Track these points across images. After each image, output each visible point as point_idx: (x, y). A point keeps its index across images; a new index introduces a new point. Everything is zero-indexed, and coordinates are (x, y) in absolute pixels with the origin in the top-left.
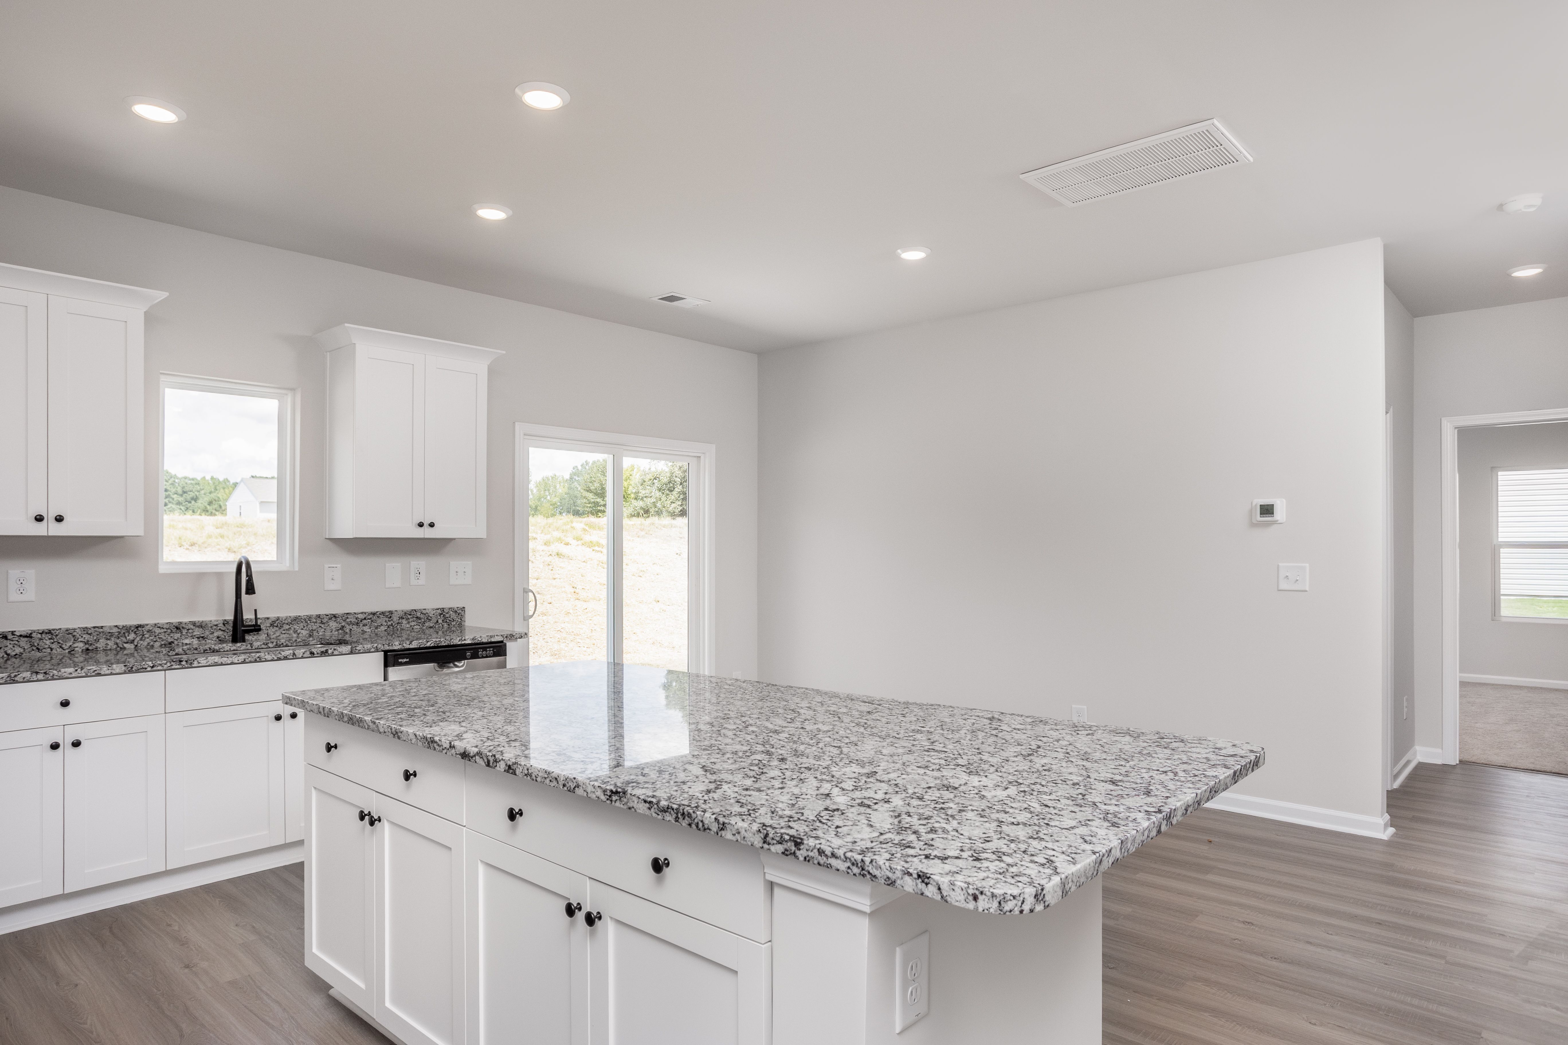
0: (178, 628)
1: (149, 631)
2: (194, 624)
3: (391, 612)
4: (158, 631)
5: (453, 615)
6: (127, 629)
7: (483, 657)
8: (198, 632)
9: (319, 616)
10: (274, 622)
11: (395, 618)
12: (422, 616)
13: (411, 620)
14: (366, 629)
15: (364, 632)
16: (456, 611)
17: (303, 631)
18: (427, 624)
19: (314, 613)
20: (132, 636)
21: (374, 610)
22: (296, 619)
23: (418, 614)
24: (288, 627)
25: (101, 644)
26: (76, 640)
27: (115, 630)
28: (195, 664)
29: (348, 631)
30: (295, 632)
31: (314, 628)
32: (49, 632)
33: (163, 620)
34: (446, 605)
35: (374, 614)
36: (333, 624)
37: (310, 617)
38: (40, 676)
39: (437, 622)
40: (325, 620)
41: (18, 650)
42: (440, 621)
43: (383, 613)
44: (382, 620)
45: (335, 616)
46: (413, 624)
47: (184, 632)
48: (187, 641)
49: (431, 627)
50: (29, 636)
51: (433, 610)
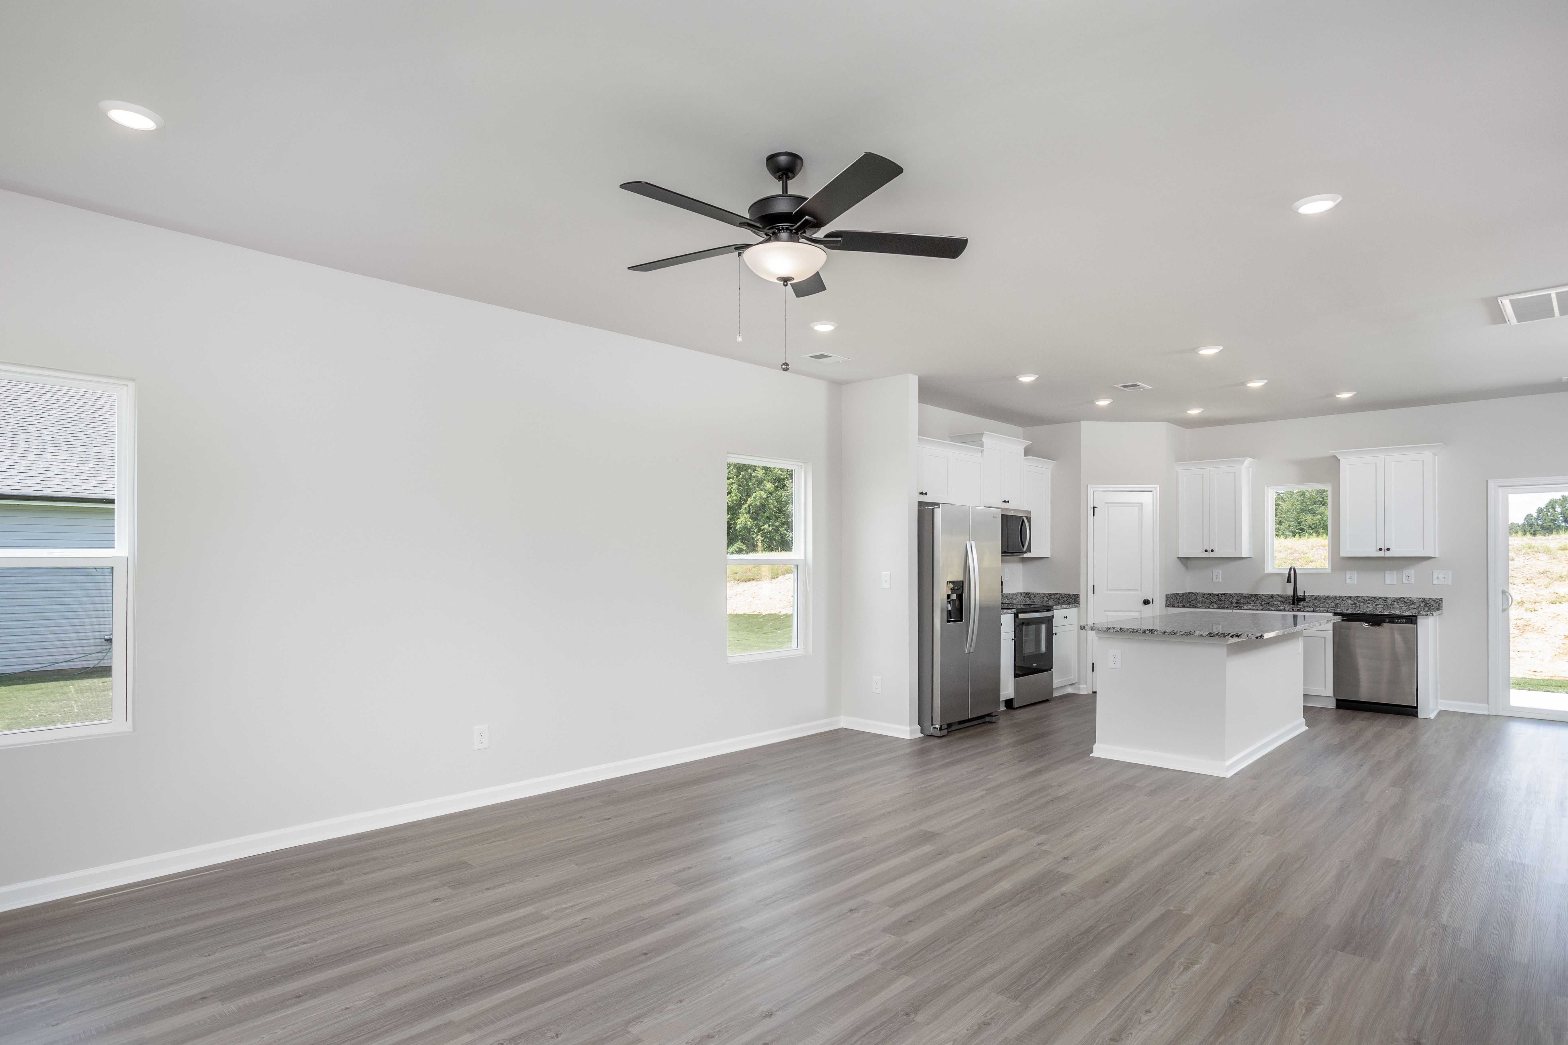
0: (1272, 597)
1: (1260, 597)
2: (1278, 595)
3: (1386, 598)
4: (1263, 597)
5: (1433, 603)
6: (1252, 595)
7: (1397, 623)
8: (1280, 599)
9: (1341, 597)
10: (1317, 598)
11: (1389, 602)
12: (1408, 601)
13: (1400, 603)
14: (1369, 605)
15: (1368, 607)
16: (1435, 601)
17: (1332, 604)
18: (1412, 606)
19: (1338, 595)
20: (1253, 599)
21: (1374, 596)
22: (1328, 597)
23: (1406, 600)
24: (1324, 601)
25: (1242, 601)
26: (1233, 598)
27: (1247, 595)
28: (1243, 608)
29: (1358, 605)
30: (1328, 603)
31: (1338, 602)
32: (1224, 594)
33: (1265, 593)
34: (1427, 596)
35: (1375, 598)
36: (1349, 601)
37: (1336, 597)
38: (1192, 606)
39: (1420, 605)
40: (1344, 599)
41: (1214, 600)
42: (1422, 605)
43: (1381, 598)
44: (1381, 602)
45: (1350, 597)
46: (1401, 605)
47: (1274, 599)
48: (1276, 603)
49: (1415, 608)
50: (1218, 595)
51: (1417, 598)
